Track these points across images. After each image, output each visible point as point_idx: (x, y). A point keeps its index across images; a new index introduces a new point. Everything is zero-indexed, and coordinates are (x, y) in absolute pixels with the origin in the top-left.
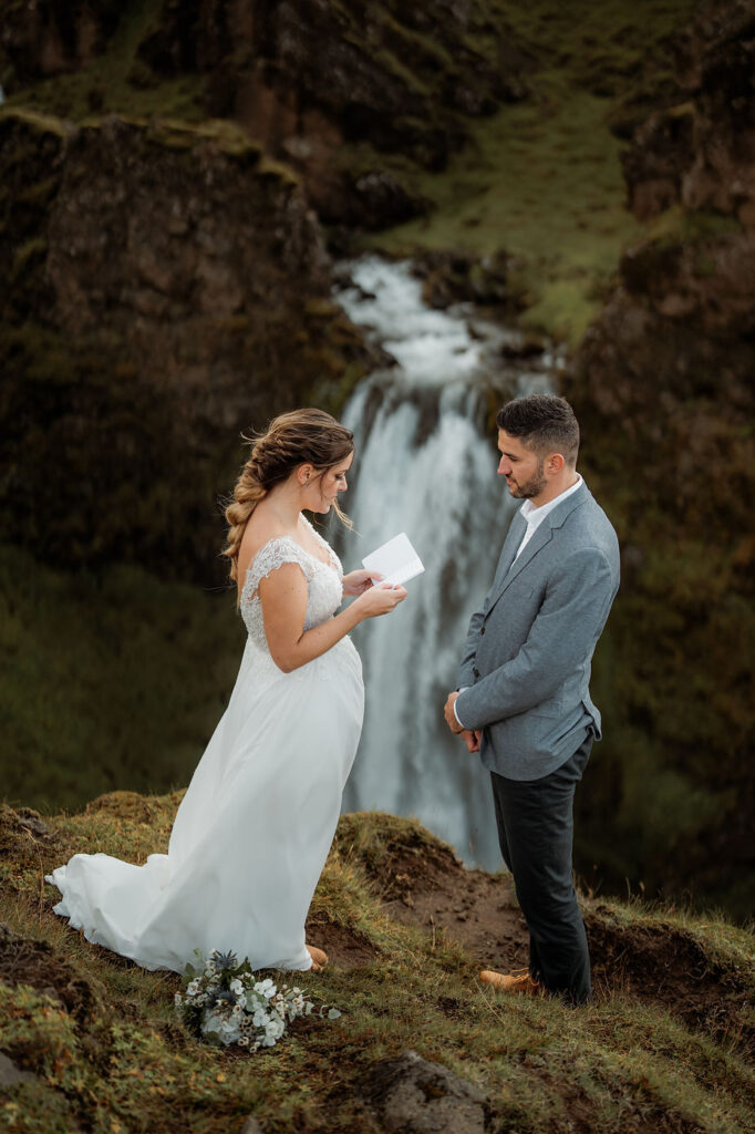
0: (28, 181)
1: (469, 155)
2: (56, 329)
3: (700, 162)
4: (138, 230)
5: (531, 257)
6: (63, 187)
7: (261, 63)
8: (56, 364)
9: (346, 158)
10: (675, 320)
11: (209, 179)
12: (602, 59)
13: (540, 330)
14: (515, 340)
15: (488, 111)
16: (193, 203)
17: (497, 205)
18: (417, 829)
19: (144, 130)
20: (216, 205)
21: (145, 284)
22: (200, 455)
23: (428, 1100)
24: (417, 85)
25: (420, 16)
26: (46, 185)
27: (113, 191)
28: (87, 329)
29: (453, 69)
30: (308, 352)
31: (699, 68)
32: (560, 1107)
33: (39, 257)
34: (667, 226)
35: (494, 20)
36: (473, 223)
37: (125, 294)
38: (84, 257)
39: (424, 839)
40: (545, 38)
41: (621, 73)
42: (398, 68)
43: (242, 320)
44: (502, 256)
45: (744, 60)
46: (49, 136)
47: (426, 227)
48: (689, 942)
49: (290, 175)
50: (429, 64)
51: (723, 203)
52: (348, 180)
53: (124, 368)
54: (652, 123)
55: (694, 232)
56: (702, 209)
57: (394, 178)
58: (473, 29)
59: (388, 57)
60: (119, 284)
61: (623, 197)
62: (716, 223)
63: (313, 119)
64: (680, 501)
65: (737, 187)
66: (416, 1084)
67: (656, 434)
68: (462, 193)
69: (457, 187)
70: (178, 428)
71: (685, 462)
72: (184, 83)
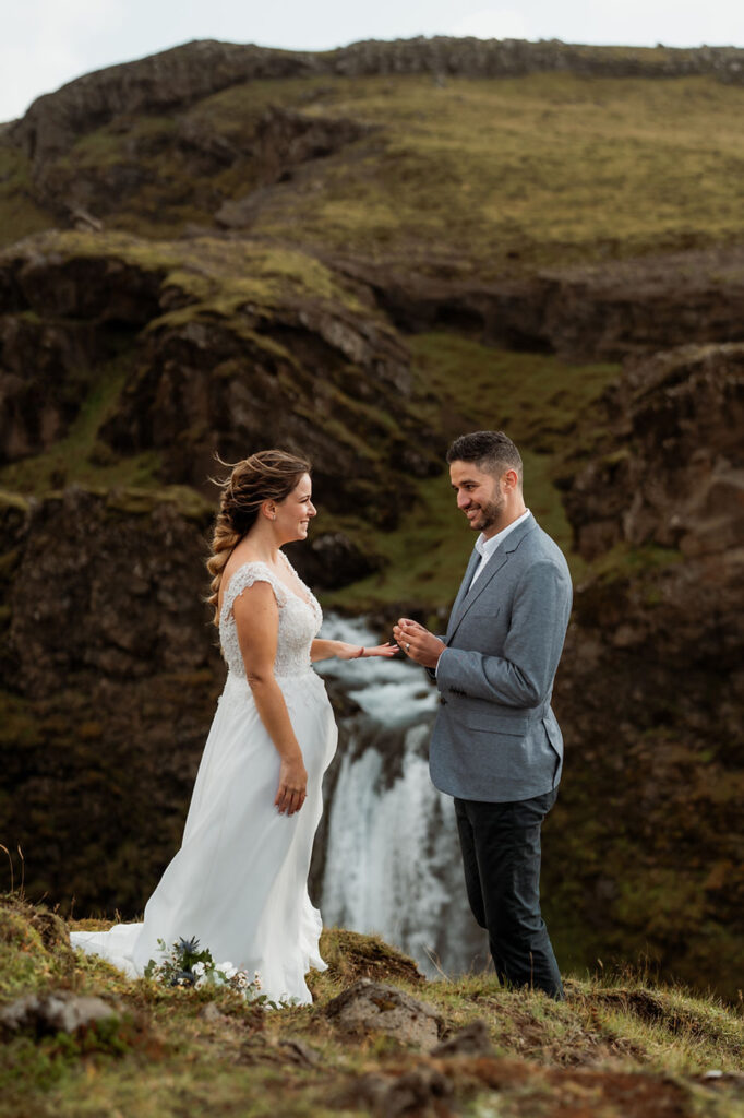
1: (418, 514)
3: (638, 500)
4: (101, 591)
6: (27, 556)
7: (216, 436)
8: (19, 728)
10: (627, 649)
11: (169, 541)
12: (539, 421)
15: (435, 471)
16: (153, 564)
17: (450, 558)
18: (377, 943)
19: (104, 498)
20: (176, 565)
21: (110, 644)
23: (381, 1011)
24: (365, 451)
25: (365, 389)
26: (11, 555)
27: (76, 557)
28: (52, 691)
29: (400, 435)
31: (629, 414)
32: (512, 1028)
34: (614, 561)
35: (436, 391)
36: (427, 577)
37: (88, 656)
38: (48, 621)
39: (386, 952)
40: (485, 405)
41: (559, 432)
42: (346, 435)
43: (204, 675)
45: (669, 405)
46: (14, 510)
47: (382, 583)
48: (647, 1000)
50: (379, 431)
51: (665, 537)
53: (90, 728)
54: (590, 471)
55: (639, 565)
56: (644, 544)
57: (348, 538)
58: (415, 399)
59: (337, 427)
60: (82, 646)
61: (570, 542)
62: (660, 556)
64: (648, 831)
65: (675, 521)
66: (371, 999)
67: (619, 765)
68: (415, 549)
69: (409, 543)
70: (144, 785)
71: (650, 790)
72: (143, 458)
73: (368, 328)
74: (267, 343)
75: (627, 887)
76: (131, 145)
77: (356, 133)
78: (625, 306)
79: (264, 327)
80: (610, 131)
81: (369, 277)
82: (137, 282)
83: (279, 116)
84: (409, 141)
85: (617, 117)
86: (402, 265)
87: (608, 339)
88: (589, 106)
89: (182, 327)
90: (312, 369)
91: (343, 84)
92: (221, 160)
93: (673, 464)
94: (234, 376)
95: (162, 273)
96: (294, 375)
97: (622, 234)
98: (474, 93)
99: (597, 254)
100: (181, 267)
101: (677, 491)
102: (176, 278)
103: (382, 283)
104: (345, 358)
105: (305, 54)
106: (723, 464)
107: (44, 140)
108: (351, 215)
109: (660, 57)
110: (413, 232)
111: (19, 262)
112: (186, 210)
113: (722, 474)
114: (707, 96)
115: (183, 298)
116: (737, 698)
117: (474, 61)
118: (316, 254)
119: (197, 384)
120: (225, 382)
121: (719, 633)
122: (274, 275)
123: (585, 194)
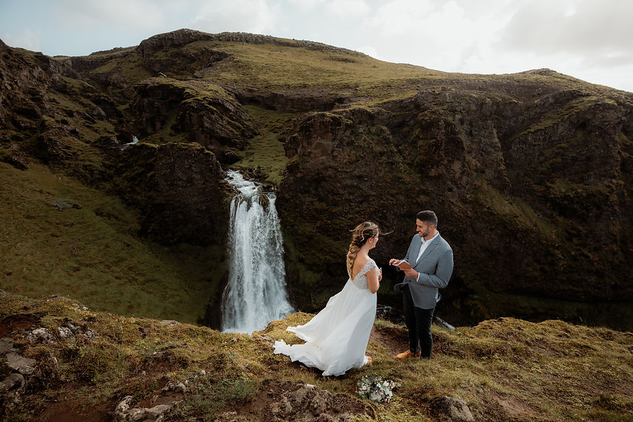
0: (148, 159)
1: (249, 147)
2: (160, 192)
3: (301, 146)
4: (177, 167)
5: (265, 167)
6: (158, 159)
7: (200, 129)
8: (160, 200)
9: (222, 149)
10: (299, 178)
11: (193, 155)
13: (270, 182)
14: (265, 185)
15: (252, 137)
16: (190, 161)
17: (256, 157)
19: (176, 145)
20: (195, 161)
21: (180, 180)
22: (199, 217)
24: (236, 132)
25: (235, 118)
26: (154, 159)
27: (170, 160)
28: (167, 191)
29: (243, 129)
30: (221, 191)
31: (299, 127)
33: (154, 175)
34: (295, 159)
35: (251, 118)
36: (252, 161)
37: (176, 182)
38: (165, 175)
40: (261, 122)
41: (278, 128)
42: (231, 129)
43: (204, 186)
44: (259, 167)
45: (308, 125)
46: (153, 148)
47: (241, 162)
49: (212, 153)
50: (239, 128)
51: (307, 154)
52: (223, 154)
53: (178, 199)
54: (289, 138)
55: (302, 160)
56: (303, 155)
57: (233, 152)
58: (246, 121)
59: (229, 127)
60: (174, 180)
61: (284, 153)
62: (306, 158)
63: (213, 141)
64: (304, 215)
65: (309, 150)
68: (248, 155)
69: (247, 153)
70: (192, 211)
71: (305, 207)
72: (183, 134)
73: (235, 103)
74: (211, 107)
75: (300, 227)
76: (169, 55)
77: (226, 56)
78: (292, 100)
79: (210, 103)
80: (285, 59)
81: (233, 91)
82: (177, 91)
83: (207, 50)
84: (239, 58)
85: (285, 55)
86: (240, 89)
87: (288, 108)
88: (279, 52)
89: (190, 103)
90: (222, 113)
91: (221, 43)
93: (309, 137)
94: (204, 115)
95: (184, 89)
96: (218, 115)
97: (290, 83)
98: (253, 47)
99: (285, 88)
100: (188, 88)
101: (310, 144)
102: (187, 91)
103: (236, 92)
104: (230, 111)
105: (212, 35)
106: (319, 138)
107: (145, 52)
108: (228, 76)
109: (294, 42)
110: (243, 81)
111: (146, 85)
112: (185, 72)
113: (319, 140)
114: (304, 52)
115: (190, 96)
116: (322, 187)
117: (252, 40)
118: (220, 85)
119: (195, 116)
120: (202, 116)
121: (318, 174)
122: (212, 90)
123: (281, 74)
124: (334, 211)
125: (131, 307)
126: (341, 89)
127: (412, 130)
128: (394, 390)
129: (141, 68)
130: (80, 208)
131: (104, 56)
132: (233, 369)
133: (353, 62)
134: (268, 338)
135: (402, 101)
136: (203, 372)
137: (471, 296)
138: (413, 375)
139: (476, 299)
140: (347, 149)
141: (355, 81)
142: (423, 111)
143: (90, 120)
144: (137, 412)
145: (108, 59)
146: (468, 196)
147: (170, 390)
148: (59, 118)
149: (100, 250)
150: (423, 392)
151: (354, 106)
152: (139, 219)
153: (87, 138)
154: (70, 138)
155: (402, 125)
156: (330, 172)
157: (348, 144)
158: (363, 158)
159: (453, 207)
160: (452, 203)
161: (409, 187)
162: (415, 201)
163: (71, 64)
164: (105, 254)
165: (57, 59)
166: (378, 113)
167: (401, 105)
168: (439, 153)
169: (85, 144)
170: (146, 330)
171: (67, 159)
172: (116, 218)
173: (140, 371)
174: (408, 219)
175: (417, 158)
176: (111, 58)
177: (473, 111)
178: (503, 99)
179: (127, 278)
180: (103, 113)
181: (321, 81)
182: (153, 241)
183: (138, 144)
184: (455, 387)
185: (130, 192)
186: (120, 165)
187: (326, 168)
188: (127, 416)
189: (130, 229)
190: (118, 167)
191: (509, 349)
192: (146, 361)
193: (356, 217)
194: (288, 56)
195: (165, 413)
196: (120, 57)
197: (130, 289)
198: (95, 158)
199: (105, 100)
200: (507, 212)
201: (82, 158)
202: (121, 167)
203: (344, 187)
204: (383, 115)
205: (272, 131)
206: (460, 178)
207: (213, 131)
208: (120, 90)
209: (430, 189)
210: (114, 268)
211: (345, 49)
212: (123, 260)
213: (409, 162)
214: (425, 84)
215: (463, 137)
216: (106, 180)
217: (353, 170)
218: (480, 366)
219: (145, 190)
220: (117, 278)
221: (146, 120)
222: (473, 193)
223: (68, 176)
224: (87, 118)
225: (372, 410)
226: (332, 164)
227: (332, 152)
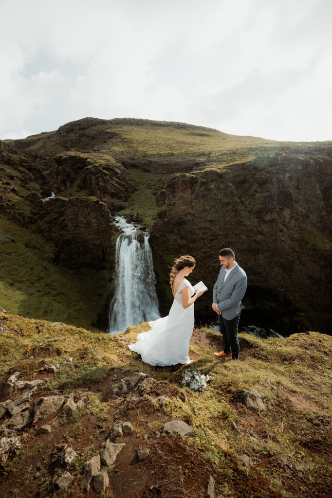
0: (61, 208)
1: (130, 199)
2: (68, 231)
3: (168, 198)
4: (80, 214)
5: (142, 214)
6: (67, 208)
7: (97, 187)
8: (68, 237)
9: (112, 201)
10: (166, 222)
11: (91, 205)
12: (149, 184)
13: (145, 225)
14: (142, 227)
15: (133, 192)
16: (89, 209)
17: (136, 206)
19: (80, 198)
20: (93, 209)
21: (82, 223)
22: (94, 249)
24: (122, 189)
25: (121, 178)
26: (65, 208)
27: (76, 208)
28: (73, 231)
29: (127, 186)
30: (110, 231)
31: (166, 184)
33: (64, 220)
34: (164, 208)
35: (132, 179)
36: (133, 209)
37: (79, 225)
38: (72, 219)
40: (140, 181)
41: (152, 185)
42: (118, 186)
43: (99, 227)
44: (138, 214)
45: (173, 183)
46: (64, 200)
47: (125, 210)
49: (105, 204)
50: (123, 185)
51: (172, 204)
52: (113, 204)
53: (80, 236)
54: (159, 193)
55: (168, 208)
56: (169, 205)
57: (120, 203)
58: (129, 180)
59: (116, 185)
60: (78, 223)
61: (156, 204)
62: (171, 207)
63: (106, 195)
65: (174, 201)
68: (130, 205)
69: (129, 204)
70: (90, 245)
71: (170, 243)
72: (84, 191)
73: (121, 168)
74: (105, 171)
75: (167, 258)
76: (77, 135)
77: (116, 135)
78: (162, 165)
79: (104, 168)
80: (158, 136)
81: (120, 159)
82: (82, 160)
83: (103, 131)
84: (125, 136)
85: (158, 133)
86: (125, 158)
87: (159, 170)
88: (154, 131)
89: (90, 168)
90: (112, 176)
91: (113, 126)
92: (93, 138)
93: (174, 192)
94: (100, 177)
95: (86, 159)
97: (161, 153)
98: (135, 128)
99: (157, 156)
100: (89, 158)
101: (174, 197)
102: (89, 160)
103: (123, 160)
104: (118, 174)
105: (107, 120)
106: (181, 193)
107: (62, 134)
108: (117, 149)
109: (164, 123)
110: (128, 152)
111: (61, 157)
112: (88, 147)
114: (172, 130)
115: (90, 163)
116: (183, 229)
117: (135, 122)
118: (112, 156)
119: (93, 178)
120: (98, 178)
121: (180, 219)
122: (105, 159)
123: (155, 146)
124: (192, 246)
125: (46, 312)
126: (199, 156)
127: (251, 185)
128: (209, 382)
129: (58, 144)
130: (16, 242)
131: (35, 138)
132: (92, 358)
133: (208, 136)
134: (125, 338)
135: (244, 164)
136: (71, 359)
137: (298, 313)
138: (226, 372)
139: (302, 316)
140: (202, 201)
141: (209, 150)
142: (260, 171)
143: (24, 182)
144: (21, 384)
145: (37, 140)
146: (295, 236)
147: (45, 370)
148: (5, 181)
149: (27, 272)
150: (229, 385)
151: (208, 169)
152: (54, 250)
153: (22, 194)
154: (11, 194)
155: (243, 182)
156: (189, 218)
157: (203, 197)
158: (214, 207)
159: (283, 244)
160: (283, 241)
161: (249, 228)
162: (253, 240)
163: (14, 144)
164: (31, 275)
165: (5, 142)
166: (225, 173)
167: (243, 167)
168: (272, 203)
169: (20, 198)
170: (40, 328)
171: (8, 208)
172: (39, 249)
173: (29, 356)
174: (248, 253)
175: (256, 207)
176: (40, 139)
177: (300, 170)
178: (324, 160)
179: (44, 291)
180: (33, 177)
181: (183, 150)
182: (63, 266)
183: (54, 198)
184: (254, 383)
185: (48, 231)
186: (42, 212)
187: (186, 215)
188: (14, 386)
189: (48, 257)
190: (41, 214)
191: (308, 357)
192: (34, 349)
193: (208, 251)
194: (160, 133)
195: (39, 385)
196: (45, 138)
197: (46, 299)
198: (26, 208)
199: (34, 168)
200: (327, 248)
201: (18, 208)
202: (43, 214)
203: (200, 229)
204: (229, 174)
205: (148, 187)
206: (289, 222)
207: (106, 188)
208: (44, 161)
209: (266, 230)
210: (36, 284)
211: (201, 127)
212: (42, 279)
213: (249, 209)
214: (262, 150)
215: (292, 191)
216: (33, 223)
217: (206, 216)
218: (282, 368)
219: (58, 230)
220: (38, 291)
221: (60, 181)
222: (299, 233)
223: (8, 220)
224: (22, 180)
225: (184, 395)
226: (191, 211)
227: (191, 202)
